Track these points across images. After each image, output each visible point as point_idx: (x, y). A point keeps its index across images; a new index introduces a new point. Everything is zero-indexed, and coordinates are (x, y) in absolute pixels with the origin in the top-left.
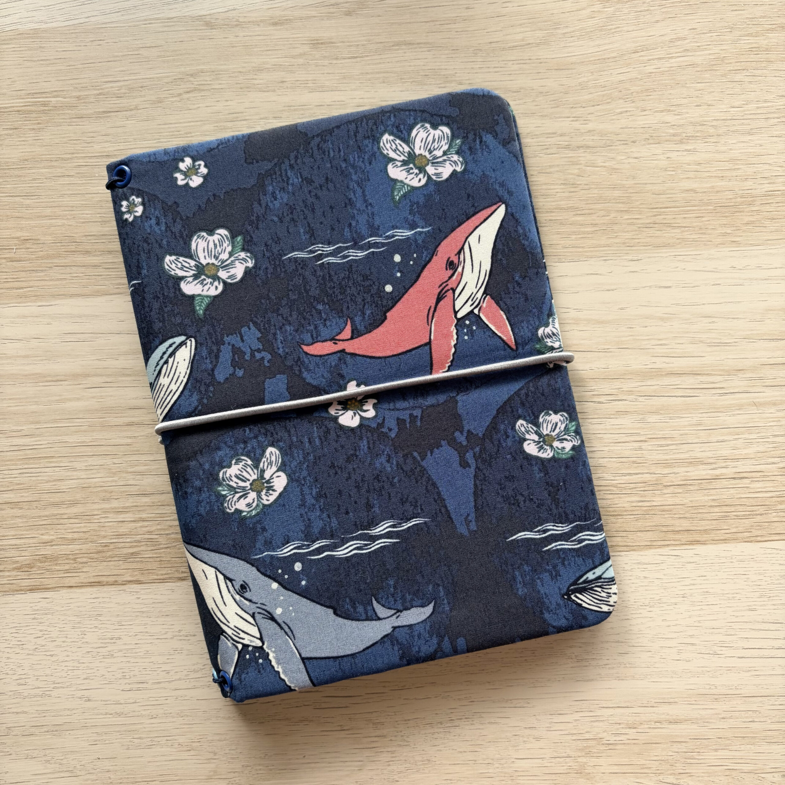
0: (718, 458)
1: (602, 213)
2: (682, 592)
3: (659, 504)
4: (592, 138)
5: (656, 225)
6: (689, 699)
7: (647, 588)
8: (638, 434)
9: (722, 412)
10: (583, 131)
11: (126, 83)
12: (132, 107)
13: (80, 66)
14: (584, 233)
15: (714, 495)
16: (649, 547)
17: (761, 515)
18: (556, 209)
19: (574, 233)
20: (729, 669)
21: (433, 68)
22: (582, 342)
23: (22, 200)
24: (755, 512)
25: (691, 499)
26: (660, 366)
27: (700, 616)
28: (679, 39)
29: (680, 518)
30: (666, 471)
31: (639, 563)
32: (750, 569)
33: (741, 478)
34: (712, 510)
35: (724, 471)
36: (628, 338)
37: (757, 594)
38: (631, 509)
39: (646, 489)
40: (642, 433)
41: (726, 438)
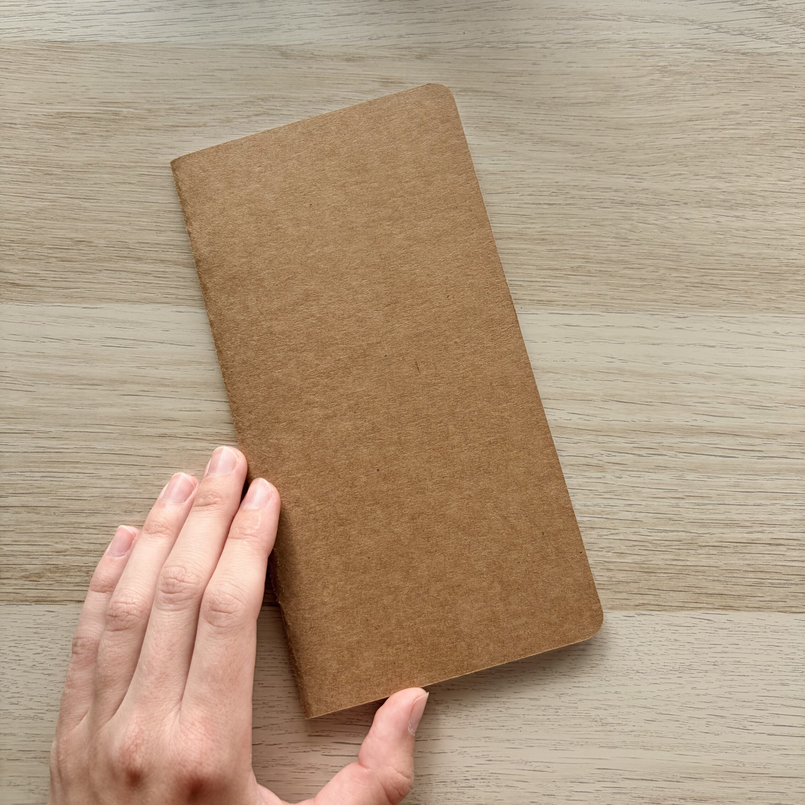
0: (754, 522)
1: (652, 269)
2: (714, 660)
3: (694, 564)
4: (646, 196)
5: (703, 286)
6: (715, 776)
7: (677, 651)
8: (676, 491)
9: (760, 475)
10: (638, 189)
11: (198, 101)
12: (201, 124)
13: (155, 81)
14: (632, 286)
15: (749, 560)
16: (682, 608)
17: (797, 584)
18: (607, 260)
19: (623, 285)
20: (758, 746)
21: (498, 116)
22: (626, 393)
23: (81, 203)
24: (790, 582)
25: (725, 562)
26: (701, 424)
27: (730, 687)
28: (732, 113)
29: (714, 581)
30: (702, 531)
31: (669, 624)
32: (783, 641)
33: (777, 545)
34: (747, 575)
35: (760, 536)
36: (671, 393)
37: (790, 668)
38: (665, 567)
39: (681, 547)
40: (680, 490)
41: (763, 502)
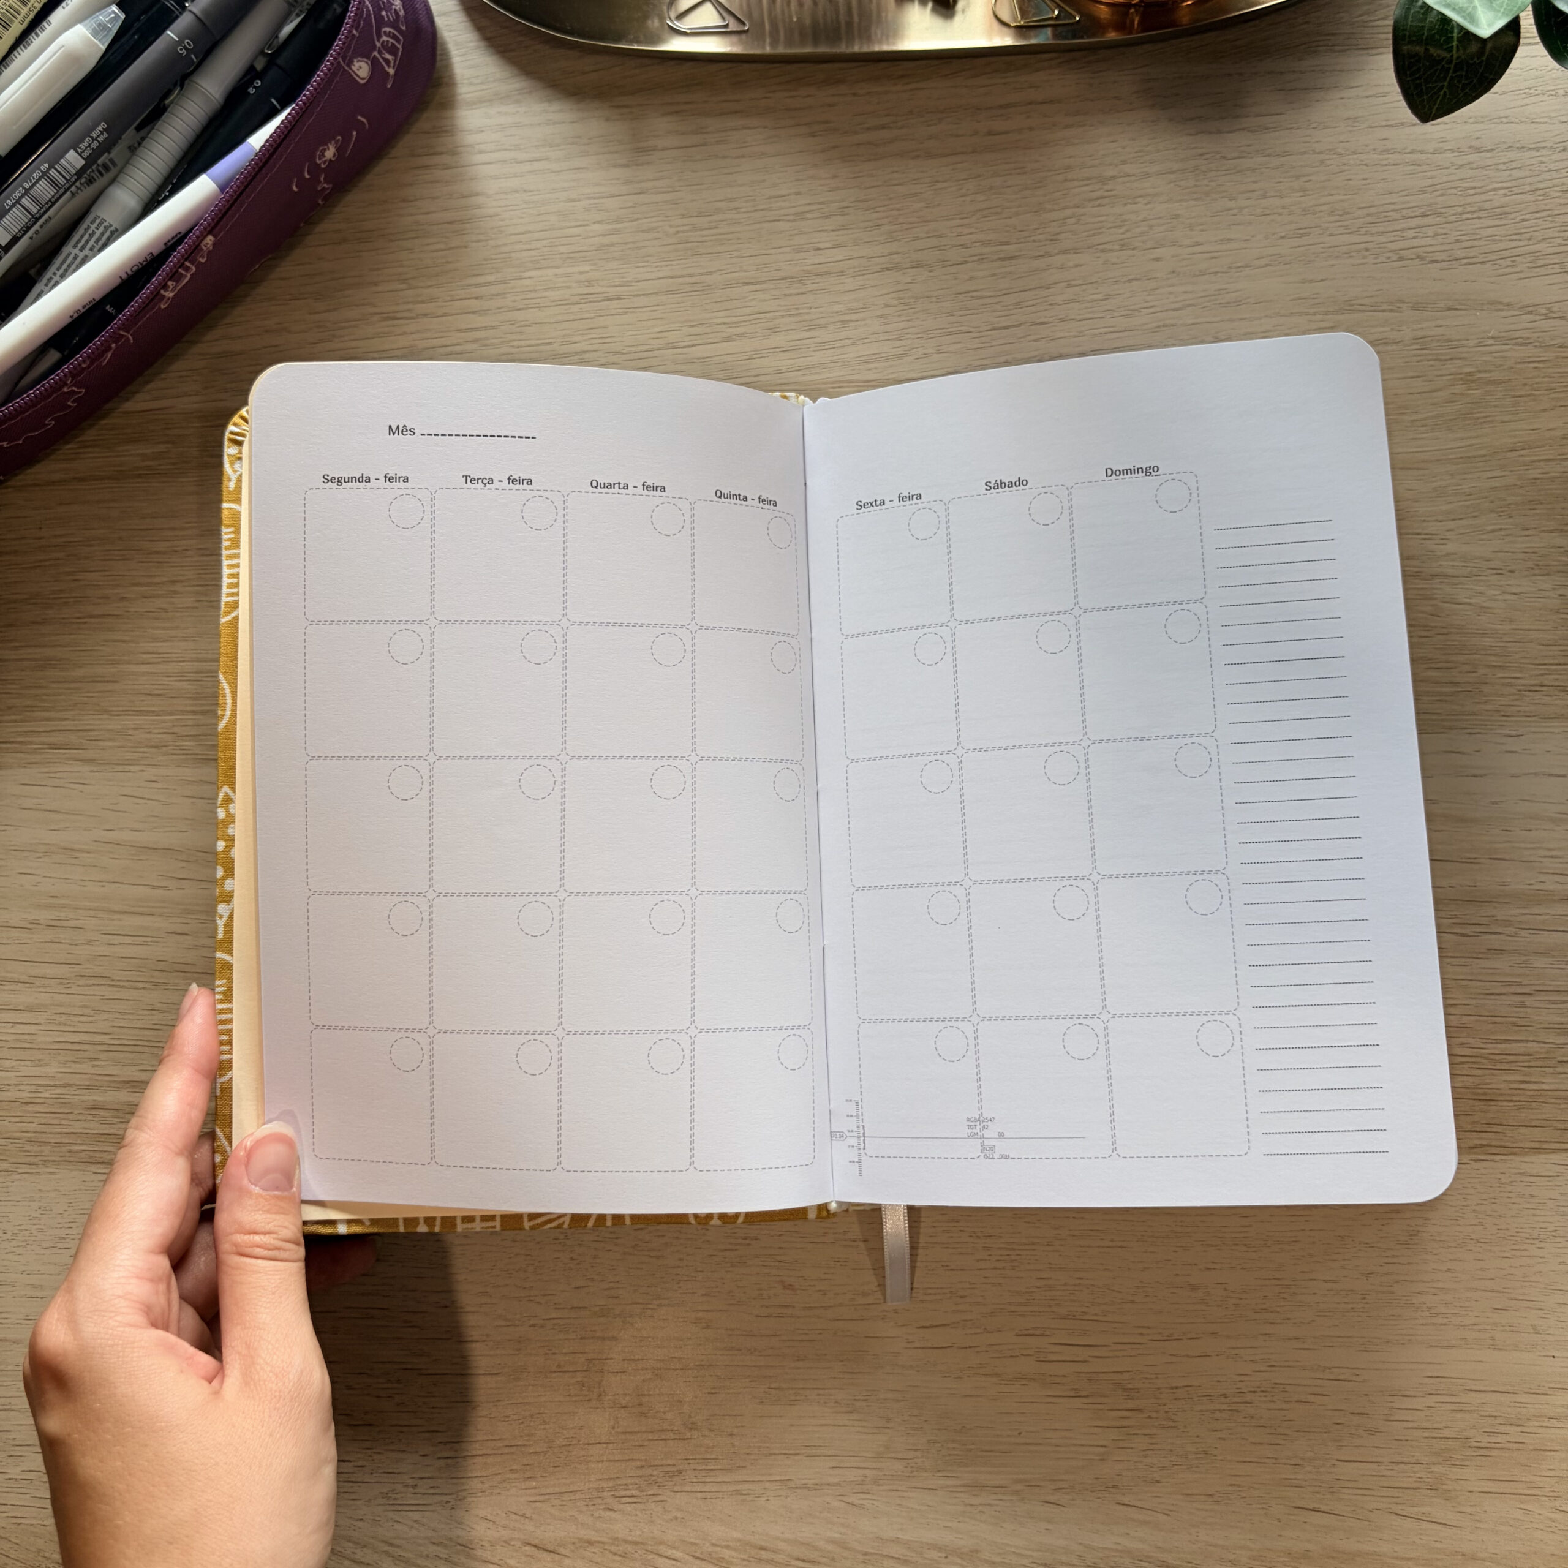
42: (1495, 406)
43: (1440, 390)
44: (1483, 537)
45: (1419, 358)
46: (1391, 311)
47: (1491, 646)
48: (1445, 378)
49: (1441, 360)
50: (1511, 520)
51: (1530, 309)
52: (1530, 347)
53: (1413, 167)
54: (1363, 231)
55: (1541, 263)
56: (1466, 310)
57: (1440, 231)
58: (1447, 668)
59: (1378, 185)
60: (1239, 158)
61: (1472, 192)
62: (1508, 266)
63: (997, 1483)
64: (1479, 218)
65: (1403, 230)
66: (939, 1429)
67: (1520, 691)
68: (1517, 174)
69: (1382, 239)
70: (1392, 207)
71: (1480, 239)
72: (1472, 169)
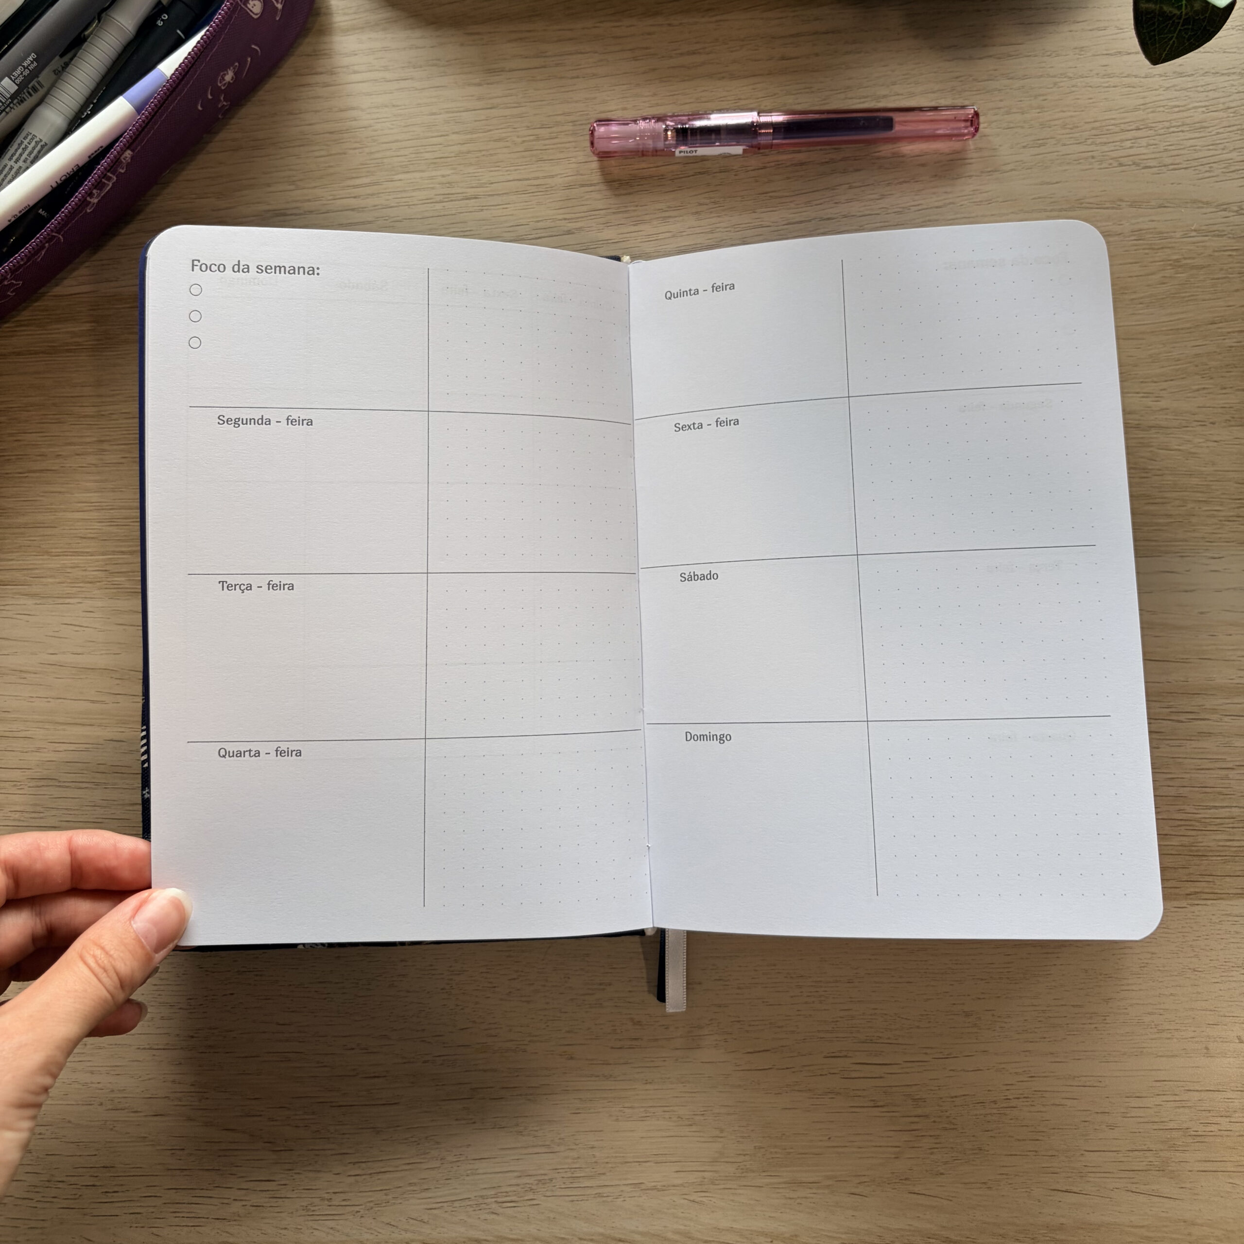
42: (1198, 287)
43: (1152, 274)
44: (1189, 395)
45: (1136, 248)
46: (1113, 208)
47: (1197, 485)
48: (1158, 264)
49: (1153, 249)
50: (1211, 381)
51: (1225, 207)
52: (1224, 238)
53: (1129, 89)
54: (1089, 142)
55: (1233, 168)
56: (1174, 207)
57: (1152, 142)
58: (1163, 503)
59: (1101, 104)
60: (988, 80)
61: (1176, 109)
62: (1207, 171)
63: (811, 1180)
64: (1183, 131)
65: (1122, 141)
66: (763, 1137)
67: (1220, 521)
68: (1212, 95)
69: (1105, 148)
70: (1113, 122)
71: (1184, 148)
72: (1176, 90)
